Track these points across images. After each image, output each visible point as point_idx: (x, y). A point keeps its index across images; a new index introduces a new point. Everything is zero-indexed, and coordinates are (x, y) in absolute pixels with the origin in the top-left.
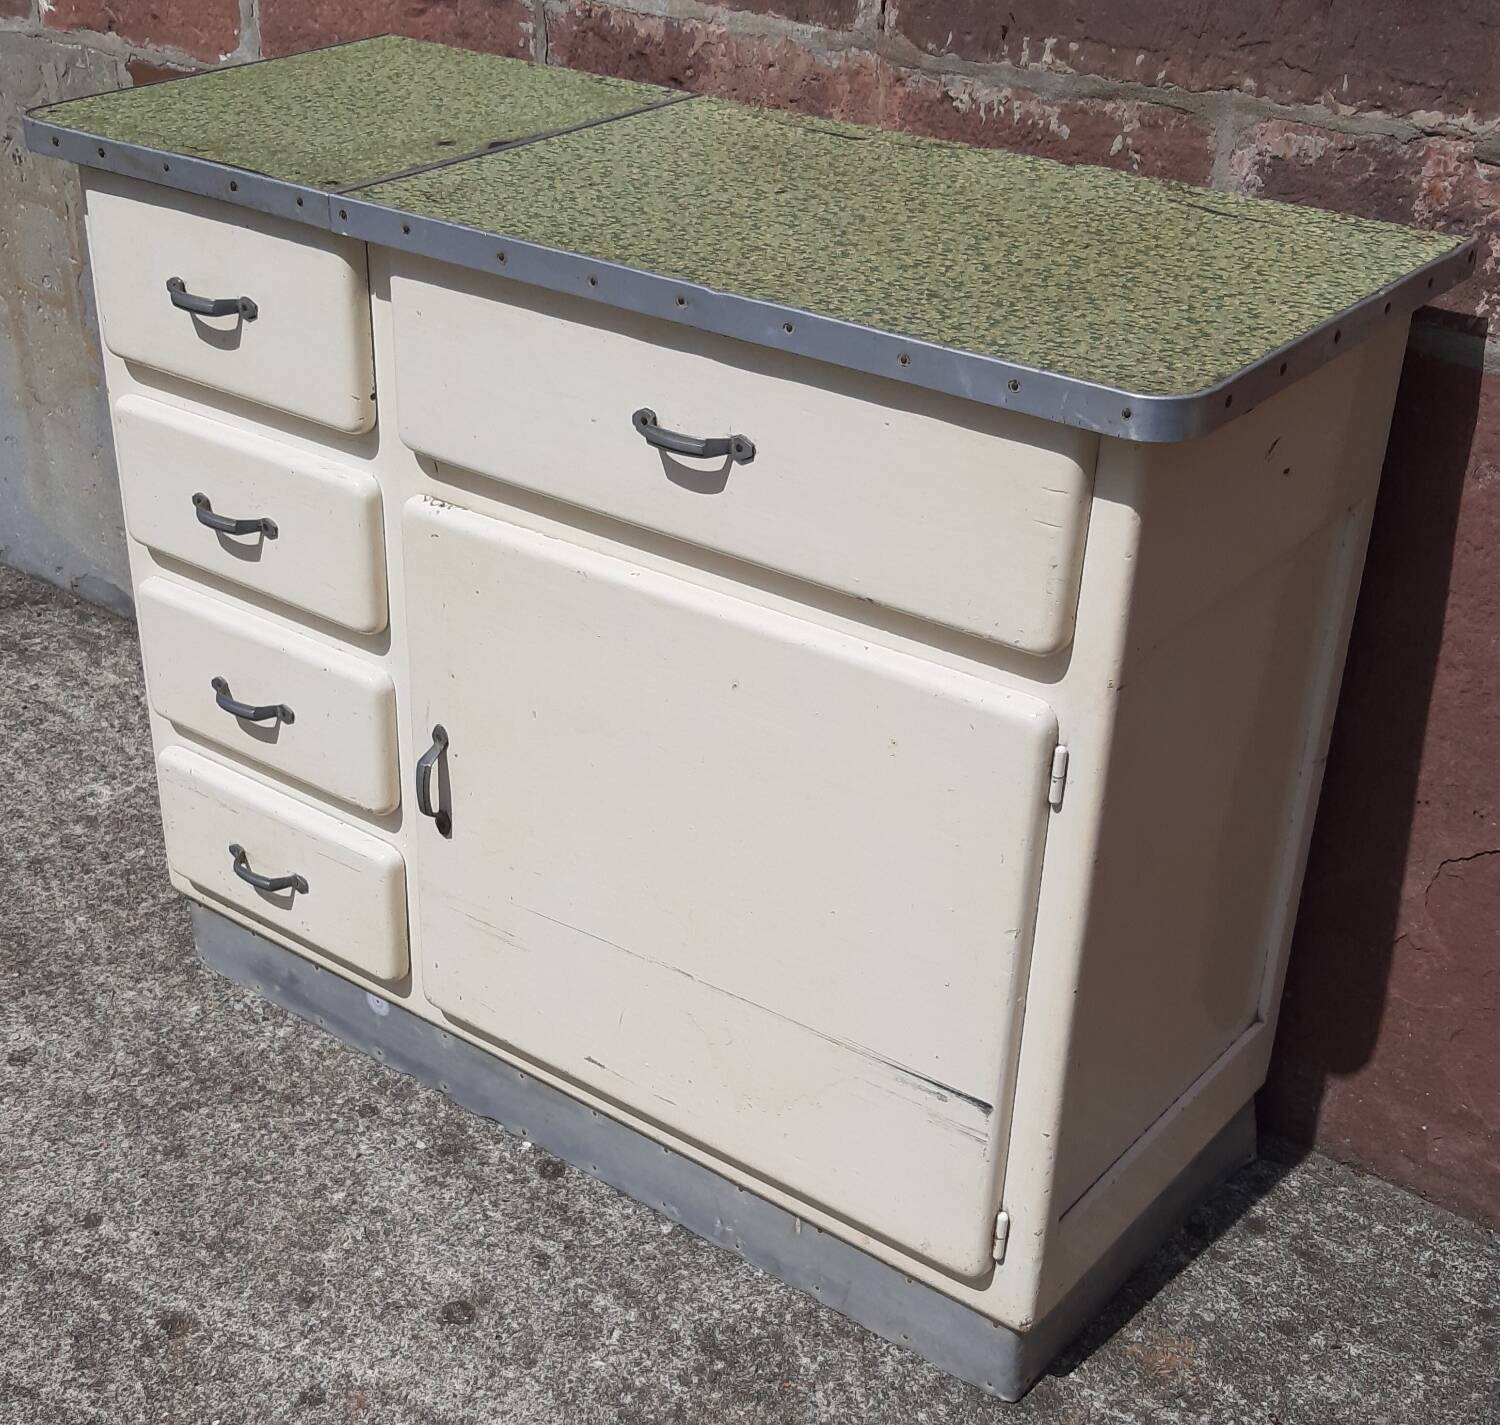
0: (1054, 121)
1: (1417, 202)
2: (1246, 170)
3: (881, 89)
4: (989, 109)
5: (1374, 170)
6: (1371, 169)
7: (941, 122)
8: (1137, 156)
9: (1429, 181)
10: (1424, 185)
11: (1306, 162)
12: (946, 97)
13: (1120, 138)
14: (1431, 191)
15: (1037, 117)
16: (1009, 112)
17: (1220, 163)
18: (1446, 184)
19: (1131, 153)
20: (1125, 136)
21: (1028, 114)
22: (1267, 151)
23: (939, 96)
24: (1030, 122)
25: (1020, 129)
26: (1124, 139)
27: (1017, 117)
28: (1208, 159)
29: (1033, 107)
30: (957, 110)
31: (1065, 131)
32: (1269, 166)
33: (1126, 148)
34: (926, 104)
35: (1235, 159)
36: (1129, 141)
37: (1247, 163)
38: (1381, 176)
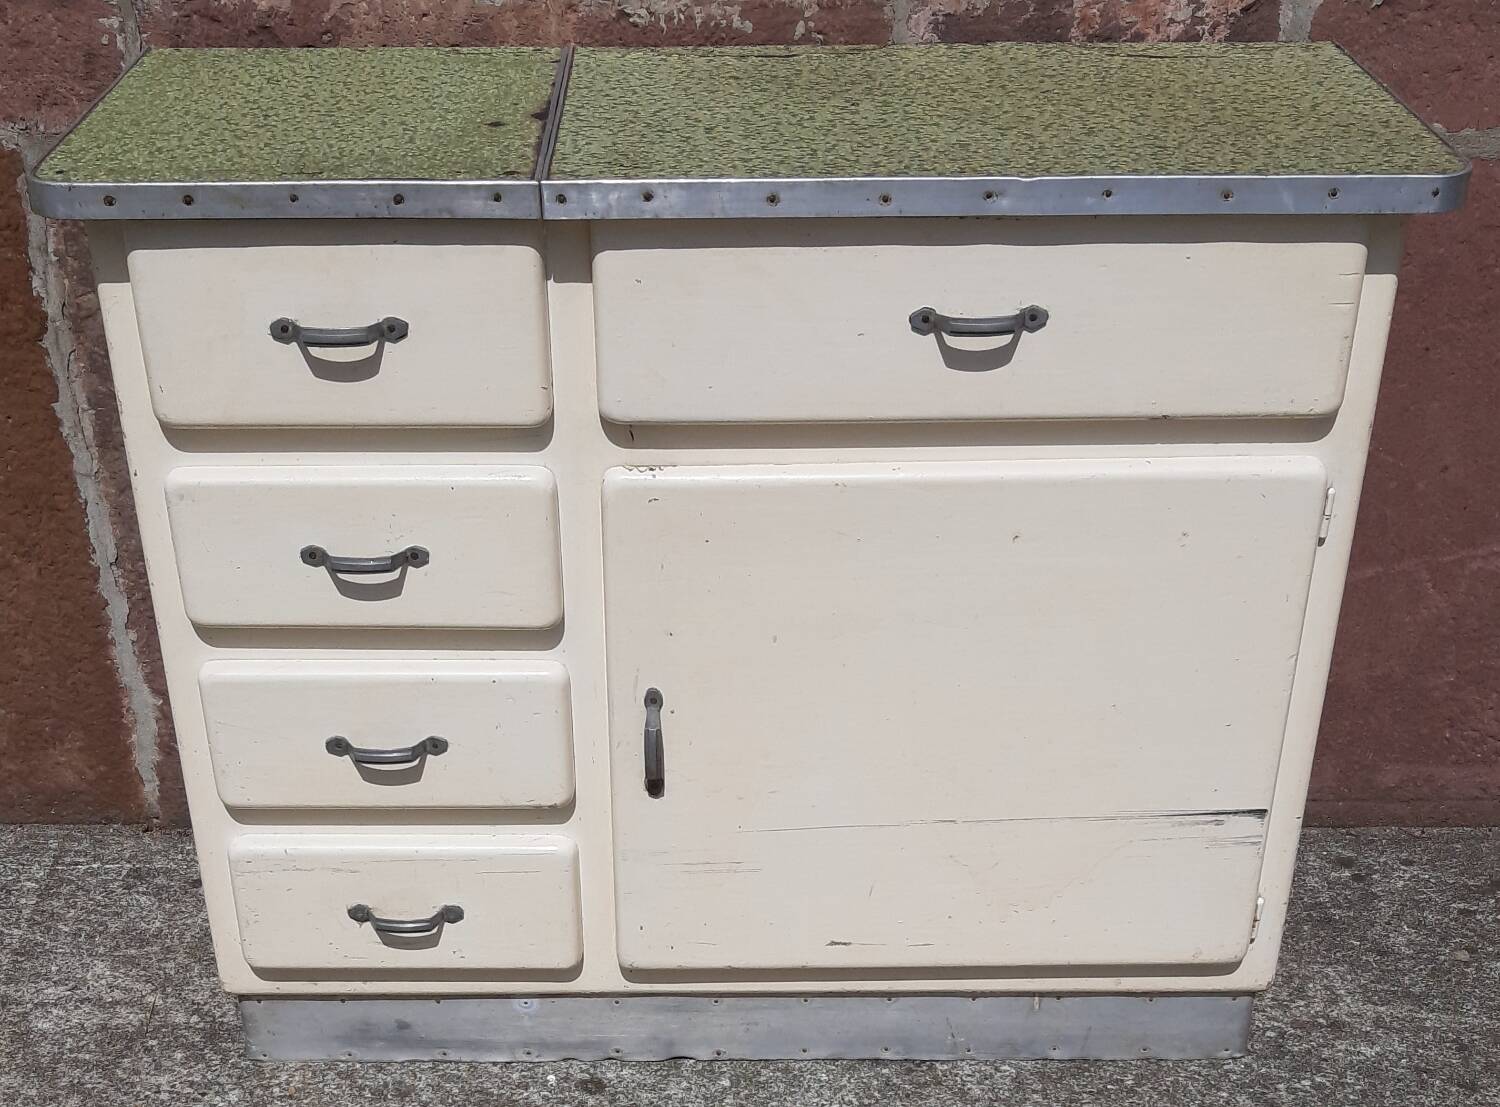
0: (736, 18)
1: (1073, 30)
2: (922, 30)
3: (553, 19)
4: (669, 18)
5: (1035, 10)
6: (1031, 9)
7: (621, 39)
8: (820, 37)
9: (1080, 11)
10: (1077, 15)
11: (975, 14)
12: (623, 15)
13: (802, 23)
14: (1083, 19)
15: (719, 18)
16: (691, 18)
17: (899, 28)
18: (1095, 11)
19: (814, 35)
20: (806, 20)
21: (710, 17)
22: (940, 11)
23: (614, 15)
24: (712, 24)
25: (702, 32)
26: (806, 24)
27: (699, 21)
28: (888, 27)
29: (714, 10)
30: (635, 25)
31: (748, 26)
32: (943, 23)
33: (808, 30)
34: (602, 25)
35: (912, 23)
36: (811, 24)
37: (923, 24)
38: (1040, 13)
